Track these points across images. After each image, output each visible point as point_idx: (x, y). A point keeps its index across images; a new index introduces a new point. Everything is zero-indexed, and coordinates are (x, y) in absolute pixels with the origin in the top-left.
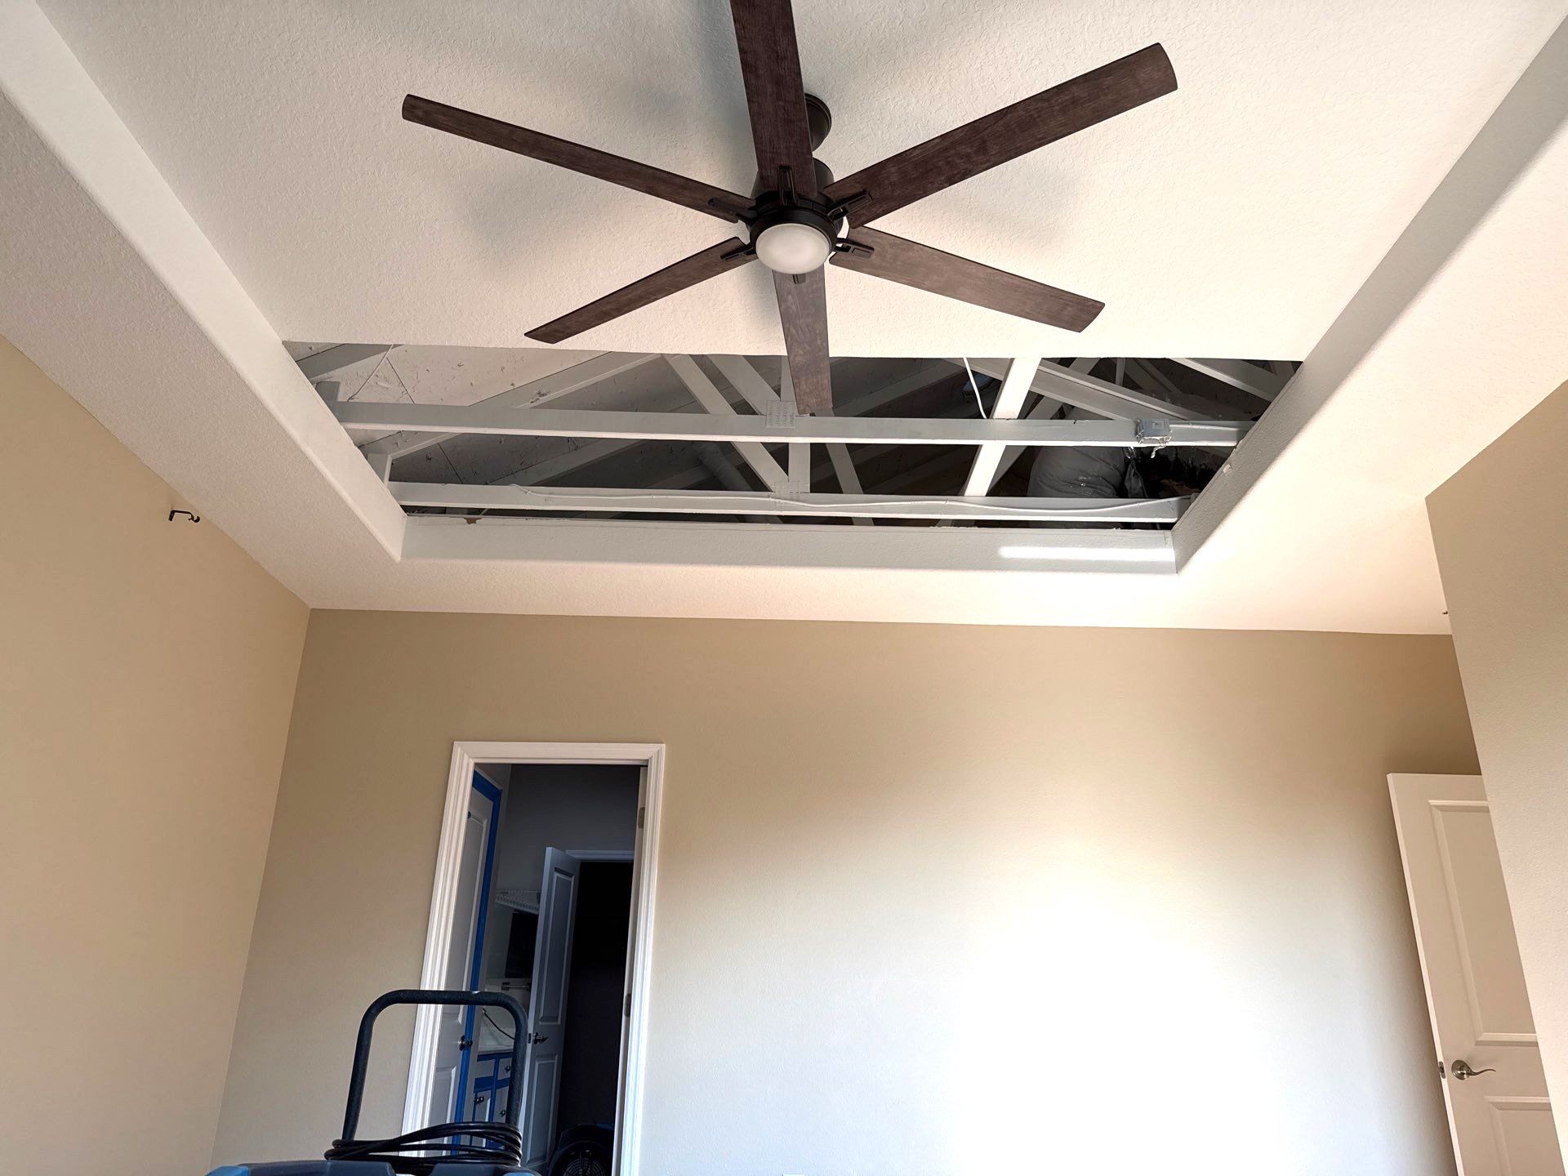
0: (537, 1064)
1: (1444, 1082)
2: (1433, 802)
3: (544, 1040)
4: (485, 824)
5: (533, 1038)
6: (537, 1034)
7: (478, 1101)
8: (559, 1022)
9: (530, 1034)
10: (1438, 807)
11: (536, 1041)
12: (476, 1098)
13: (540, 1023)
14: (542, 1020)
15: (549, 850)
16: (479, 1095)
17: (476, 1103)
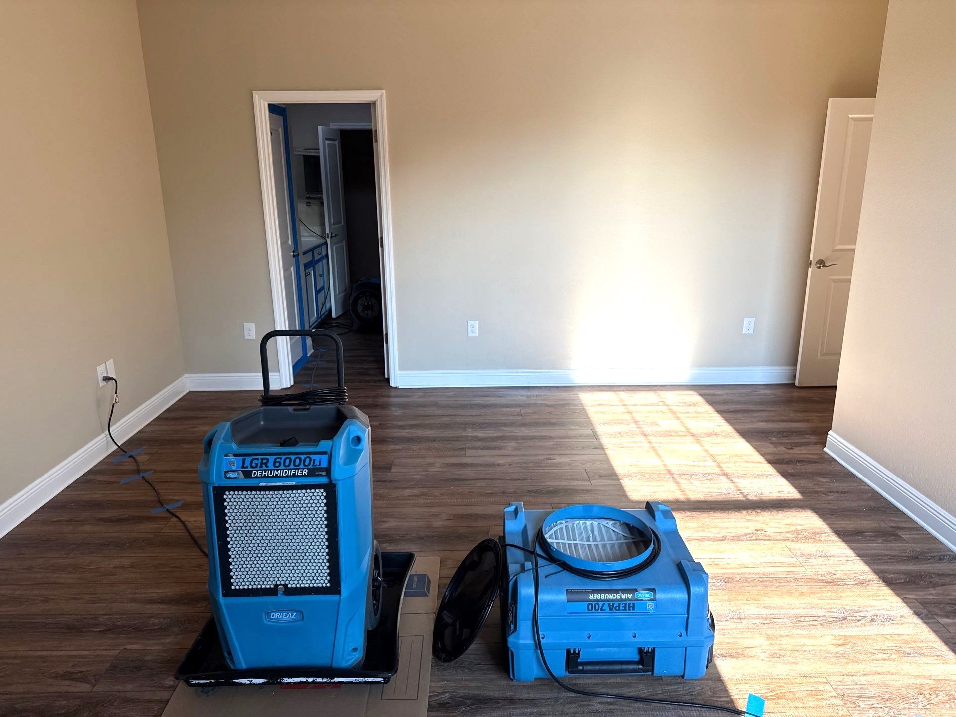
0: (334, 248)
1: (810, 270)
2: (850, 116)
3: (336, 235)
4: (281, 131)
5: (329, 235)
6: (332, 233)
7: (307, 275)
8: (342, 223)
9: (328, 234)
10: (853, 118)
11: (331, 237)
12: (306, 274)
13: (332, 226)
14: (333, 224)
15: (320, 128)
16: (307, 271)
17: (306, 276)
